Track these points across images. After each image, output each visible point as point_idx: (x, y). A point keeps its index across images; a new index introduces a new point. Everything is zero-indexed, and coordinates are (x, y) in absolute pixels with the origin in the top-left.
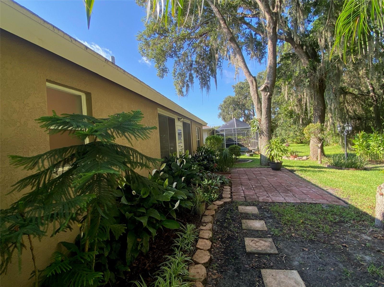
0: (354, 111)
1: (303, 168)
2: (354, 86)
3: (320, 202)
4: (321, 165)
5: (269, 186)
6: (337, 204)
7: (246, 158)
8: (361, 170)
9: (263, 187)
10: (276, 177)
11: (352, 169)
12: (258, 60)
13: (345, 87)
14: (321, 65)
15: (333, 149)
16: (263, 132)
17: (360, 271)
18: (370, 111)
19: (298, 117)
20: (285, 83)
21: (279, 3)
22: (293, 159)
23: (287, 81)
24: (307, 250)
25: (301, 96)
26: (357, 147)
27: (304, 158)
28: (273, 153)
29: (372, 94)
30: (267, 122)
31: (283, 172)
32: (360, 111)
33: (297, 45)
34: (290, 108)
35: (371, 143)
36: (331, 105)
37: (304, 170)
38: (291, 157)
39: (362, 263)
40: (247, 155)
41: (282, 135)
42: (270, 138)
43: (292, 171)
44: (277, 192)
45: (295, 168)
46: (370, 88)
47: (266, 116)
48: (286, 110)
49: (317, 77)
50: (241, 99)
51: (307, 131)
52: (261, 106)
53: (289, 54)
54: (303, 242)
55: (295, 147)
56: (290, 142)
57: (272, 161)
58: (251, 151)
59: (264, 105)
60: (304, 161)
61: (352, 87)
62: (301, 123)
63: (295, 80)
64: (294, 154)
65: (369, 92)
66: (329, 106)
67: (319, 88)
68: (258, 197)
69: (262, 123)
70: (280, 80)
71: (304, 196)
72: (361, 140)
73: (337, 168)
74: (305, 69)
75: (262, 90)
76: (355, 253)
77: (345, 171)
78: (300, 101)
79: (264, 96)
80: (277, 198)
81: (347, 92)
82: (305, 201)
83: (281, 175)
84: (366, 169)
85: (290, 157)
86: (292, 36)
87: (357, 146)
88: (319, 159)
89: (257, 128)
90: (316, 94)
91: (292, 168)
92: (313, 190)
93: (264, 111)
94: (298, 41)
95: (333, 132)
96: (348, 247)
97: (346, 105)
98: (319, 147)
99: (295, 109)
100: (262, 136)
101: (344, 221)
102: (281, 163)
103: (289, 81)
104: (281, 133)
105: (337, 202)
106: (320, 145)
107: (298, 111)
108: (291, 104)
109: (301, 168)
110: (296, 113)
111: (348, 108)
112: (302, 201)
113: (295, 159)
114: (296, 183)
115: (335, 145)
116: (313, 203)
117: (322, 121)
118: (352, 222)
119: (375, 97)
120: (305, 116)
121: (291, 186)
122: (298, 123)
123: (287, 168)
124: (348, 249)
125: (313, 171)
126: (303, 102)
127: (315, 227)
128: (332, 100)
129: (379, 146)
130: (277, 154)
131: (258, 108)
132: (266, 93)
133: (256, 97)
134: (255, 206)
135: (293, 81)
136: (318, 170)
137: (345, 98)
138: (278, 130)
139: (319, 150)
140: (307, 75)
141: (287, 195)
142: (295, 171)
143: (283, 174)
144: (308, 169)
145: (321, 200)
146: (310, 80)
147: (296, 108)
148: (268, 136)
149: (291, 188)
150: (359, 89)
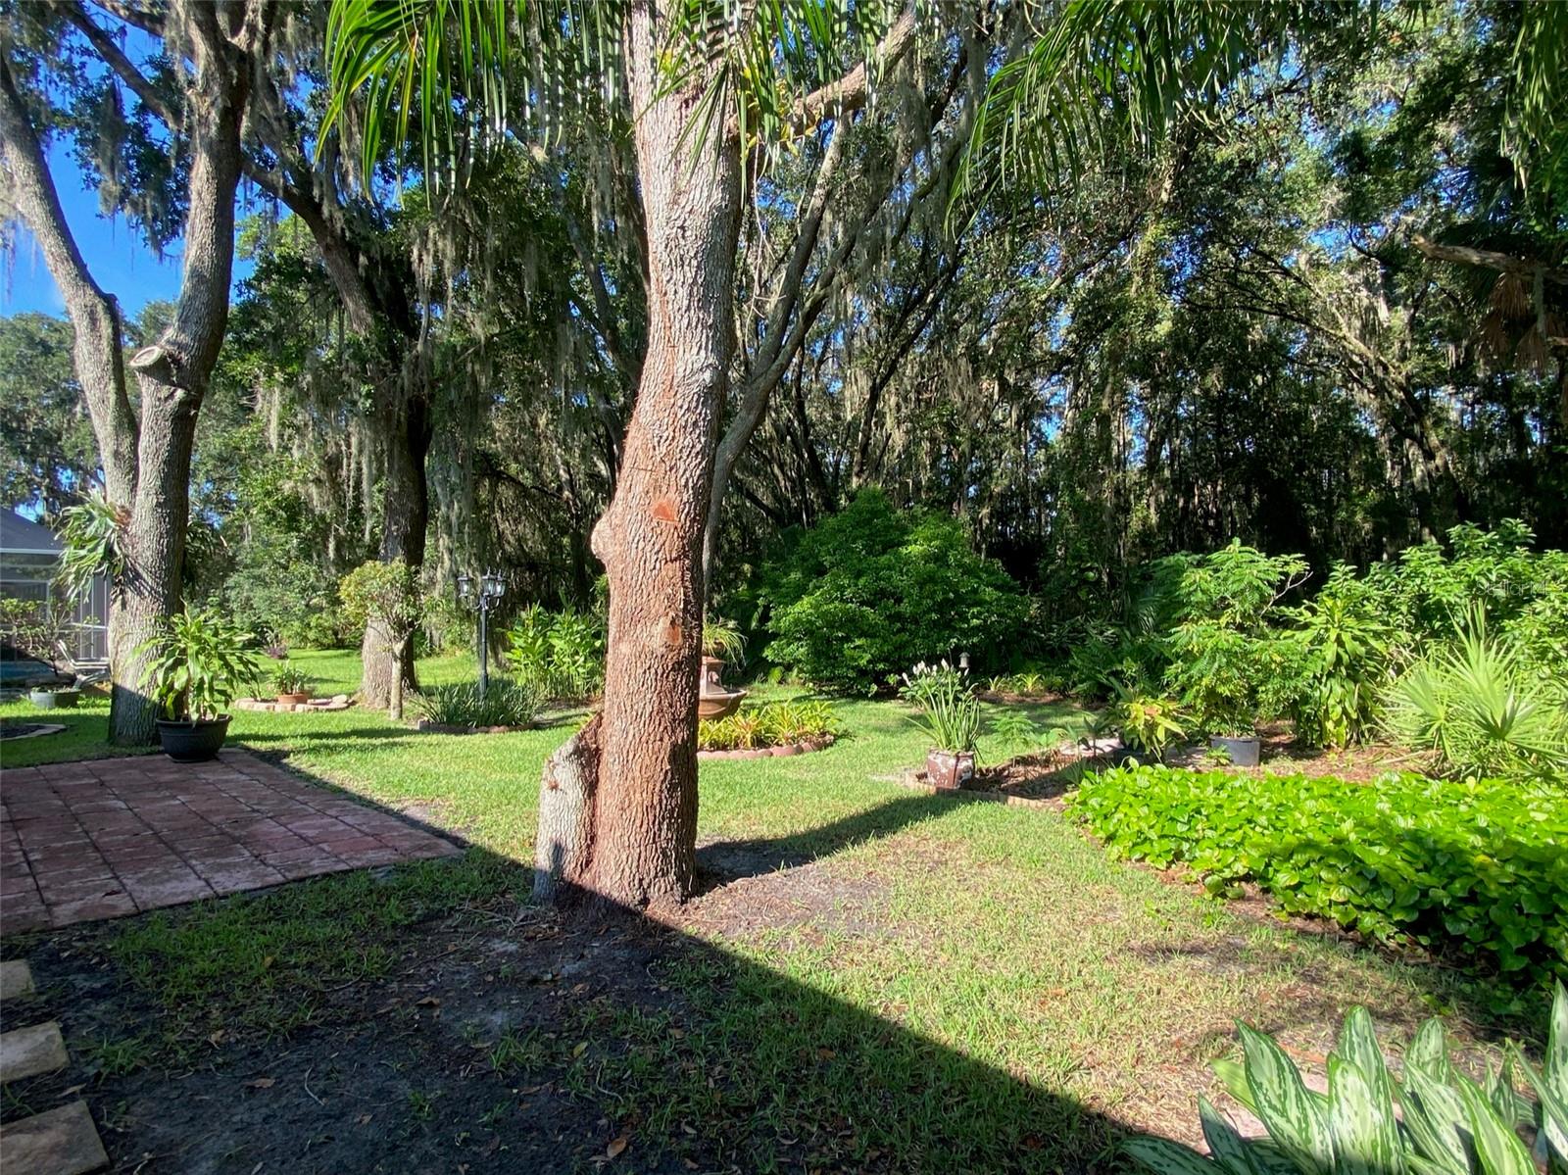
0: (520, 540)
1: (324, 741)
2: (522, 458)
3: (369, 860)
4: (401, 725)
5: (135, 840)
6: (429, 855)
7: (29, 714)
8: (524, 729)
9: (97, 849)
10: (186, 790)
11: (496, 729)
12: (144, 232)
13: (496, 455)
14: (420, 347)
15: (452, 666)
16: (138, 576)
17: (465, 1078)
18: (561, 547)
19: (322, 529)
20: (270, 373)
21: (259, 19)
22: (289, 706)
23: (282, 370)
24: (269, 1082)
25: (337, 444)
26: (517, 654)
27: (339, 701)
28: (180, 678)
29: (566, 493)
30: (164, 527)
31: (228, 765)
32: (534, 543)
33: (333, 237)
34: (287, 487)
35: (554, 641)
36: (450, 506)
37: (327, 747)
38: (282, 698)
39: (479, 1045)
40: (39, 702)
41: (251, 607)
42: (173, 606)
43: (275, 758)
44: (173, 857)
45: (289, 744)
46: (565, 476)
47: (162, 499)
48: (268, 494)
49: (402, 388)
50: (31, 404)
51: (352, 588)
52: (135, 445)
53: (302, 263)
54: (258, 1054)
55: (309, 661)
56: (291, 643)
57: (178, 718)
58: (71, 680)
59: (152, 444)
60: (335, 714)
61: (516, 460)
62: (331, 554)
63: (316, 377)
64: (297, 687)
65: (560, 489)
66: (443, 509)
67: (409, 431)
68: (49, 906)
69: (132, 529)
70: (252, 358)
71: (304, 851)
72: (531, 634)
73: (449, 732)
74: (359, 345)
75: (146, 371)
76: (458, 1019)
77: (477, 739)
78: (333, 464)
79: (153, 400)
80: (168, 888)
81: (501, 472)
82: (301, 874)
83: (211, 778)
84: (537, 726)
85: (276, 701)
86: (316, 192)
87: (519, 652)
88: (394, 700)
89: (101, 550)
90: (396, 452)
91: (277, 745)
92: (349, 819)
93: (149, 472)
94: (339, 226)
95: (453, 605)
96: (438, 1006)
97: (498, 515)
98: (398, 653)
99: (309, 496)
100: (129, 594)
101: (440, 910)
102: (223, 722)
103: (289, 370)
104: (248, 599)
105: (429, 848)
106: (398, 647)
107: (323, 504)
108: (296, 470)
109: (316, 741)
110: (312, 511)
111: (501, 527)
112: (290, 876)
113: (300, 707)
114: (282, 802)
115: (458, 653)
116: (338, 873)
117: (415, 556)
118: (468, 906)
119: (575, 504)
120: (353, 530)
121: (252, 821)
122: (319, 556)
123: (251, 744)
124: (437, 1013)
125: (363, 749)
126: (344, 473)
127: (328, 967)
128: (453, 491)
129: (577, 653)
130: (202, 681)
131: (116, 454)
132: (165, 390)
133: (112, 397)
134: (18, 957)
135: (309, 378)
136: (385, 740)
137: (493, 491)
138: (238, 585)
139: (396, 667)
140: (365, 371)
141: (224, 861)
142: (286, 755)
143: (225, 773)
144: (343, 741)
145: (371, 854)
146: (376, 389)
147: (313, 490)
148: (166, 597)
149: (252, 828)
150: (537, 474)
